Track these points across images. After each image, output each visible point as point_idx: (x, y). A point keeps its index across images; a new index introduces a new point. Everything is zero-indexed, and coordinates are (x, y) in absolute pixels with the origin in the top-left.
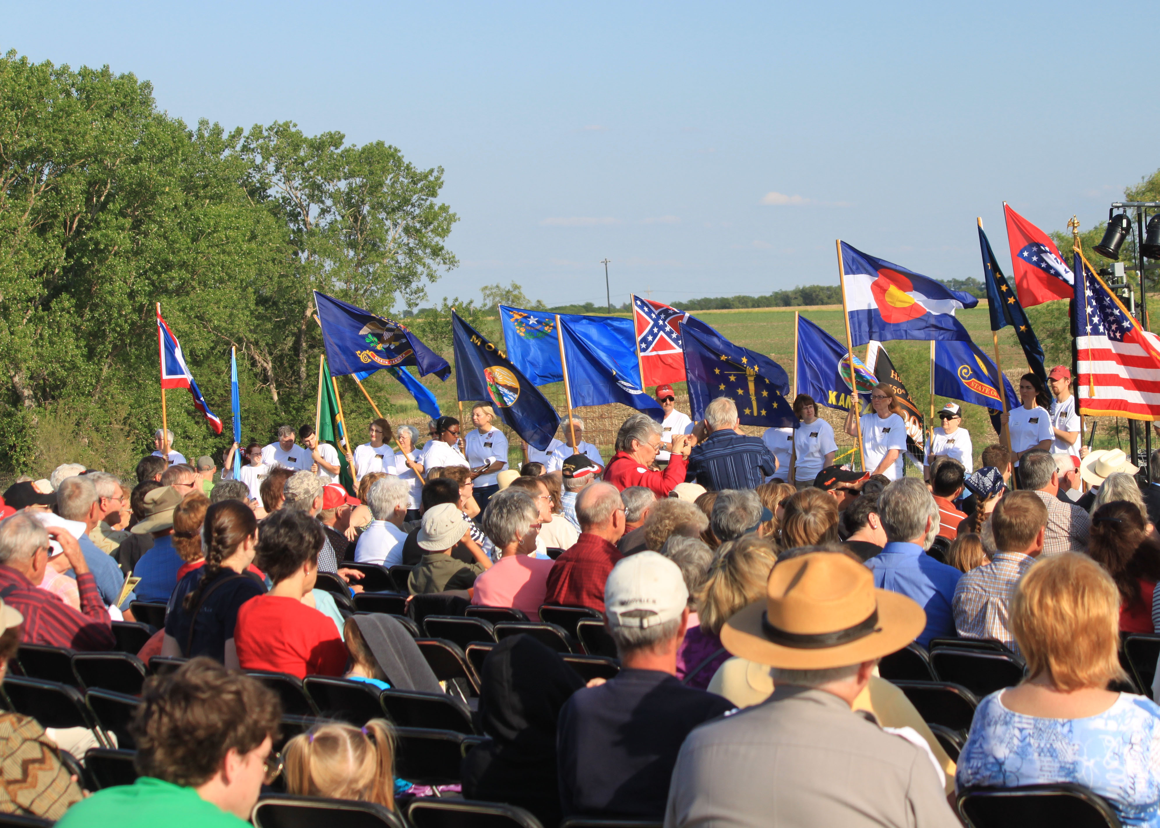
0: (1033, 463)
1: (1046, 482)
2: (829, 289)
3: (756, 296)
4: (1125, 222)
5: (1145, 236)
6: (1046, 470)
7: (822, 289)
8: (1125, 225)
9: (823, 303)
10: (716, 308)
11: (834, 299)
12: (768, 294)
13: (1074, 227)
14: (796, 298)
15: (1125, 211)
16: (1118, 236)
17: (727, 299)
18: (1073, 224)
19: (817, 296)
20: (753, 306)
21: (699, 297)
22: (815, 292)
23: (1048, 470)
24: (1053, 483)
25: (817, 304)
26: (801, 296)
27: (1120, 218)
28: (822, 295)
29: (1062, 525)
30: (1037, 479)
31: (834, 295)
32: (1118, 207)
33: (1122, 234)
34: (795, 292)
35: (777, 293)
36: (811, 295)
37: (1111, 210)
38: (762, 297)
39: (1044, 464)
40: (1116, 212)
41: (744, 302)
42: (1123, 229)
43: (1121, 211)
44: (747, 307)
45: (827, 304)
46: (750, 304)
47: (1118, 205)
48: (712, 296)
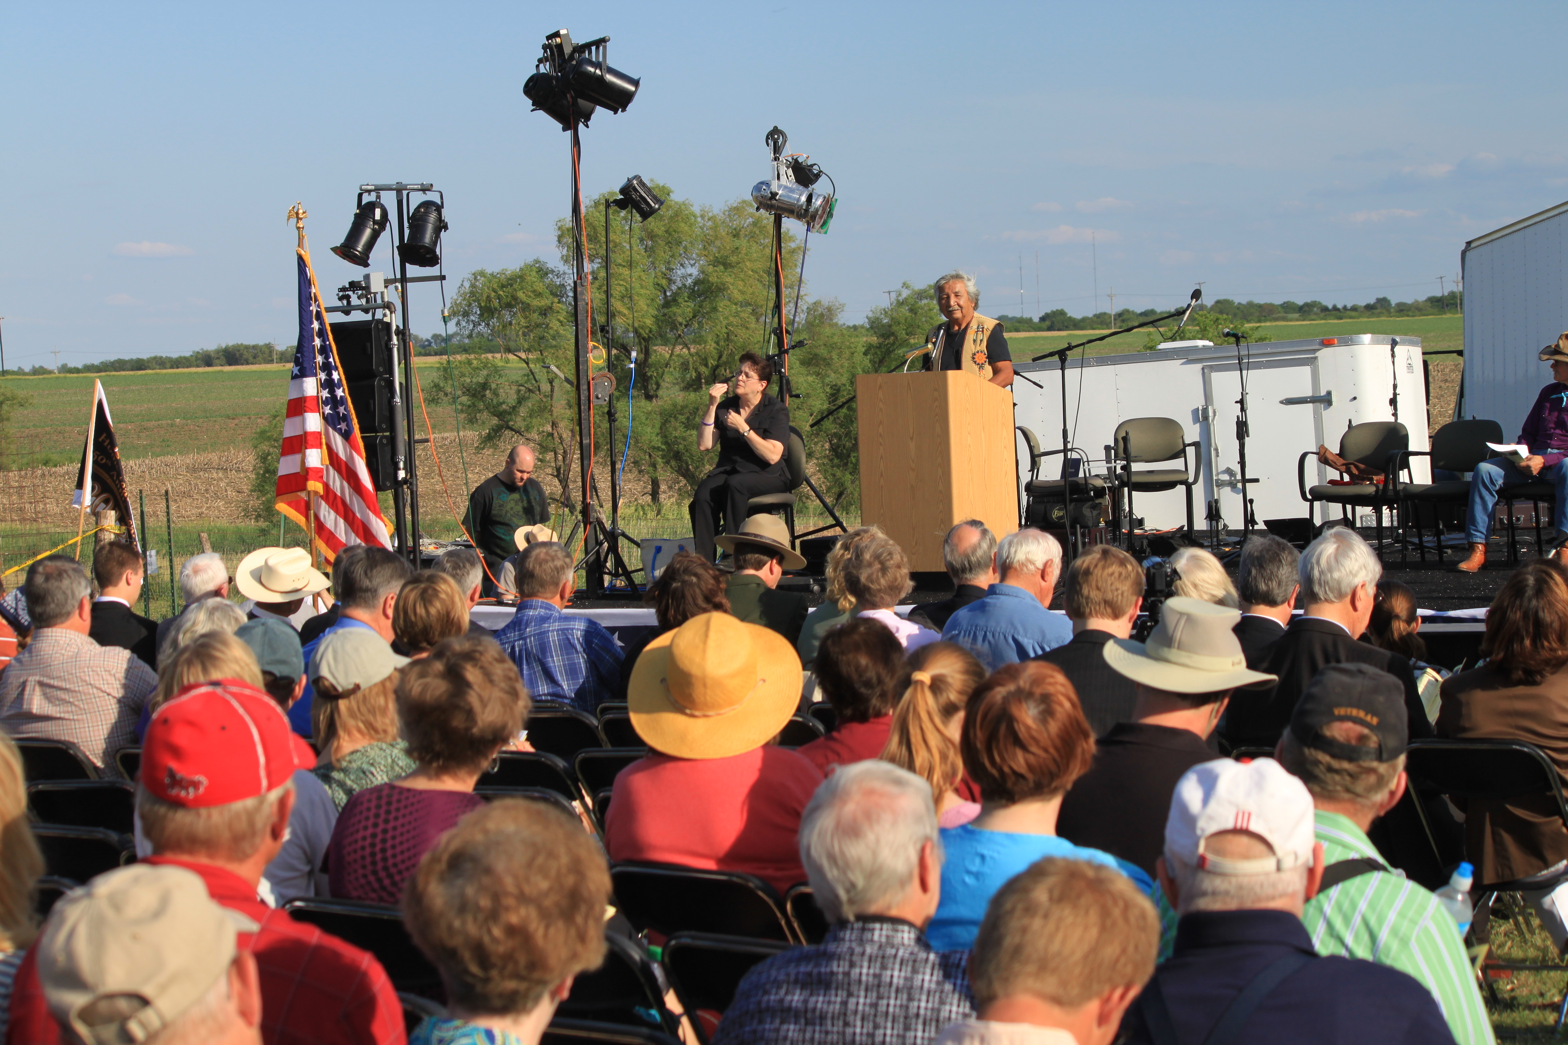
0: (48, 578)
1: (68, 614)
2: (255, 347)
3: (175, 355)
4: (378, 213)
5: (407, 232)
6: (69, 592)
7: (247, 347)
8: (378, 216)
9: (247, 363)
10: (132, 370)
11: (260, 358)
12: (188, 354)
13: (299, 219)
14: (218, 358)
15: (378, 197)
16: (368, 232)
17: (142, 360)
18: (297, 214)
19: (241, 355)
20: (172, 367)
21: (112, 358)
22: (239, 351)
23: (73, 593)
24: (81, 615)
25: (242, 364)
26: (224, 355)
27: (372, 206)
28: (246, 355)
29: (105, 688)
30: (53, 606)
31: (260, 354)
32: (369, 191)
33: (374, 230)
34: (217, 352)
35: (198, 352)
36: (235, 355)
37: (360, 196)
38: (180, 357)
39: (66, 582)
40: (366, 199)
41: (161, 362)
42: (375, 222)
43: (372, 197)
44: (166, 368)
45: (252, 364)
46: (168, 365)
47: (369, 188)
48: (127, 357)
